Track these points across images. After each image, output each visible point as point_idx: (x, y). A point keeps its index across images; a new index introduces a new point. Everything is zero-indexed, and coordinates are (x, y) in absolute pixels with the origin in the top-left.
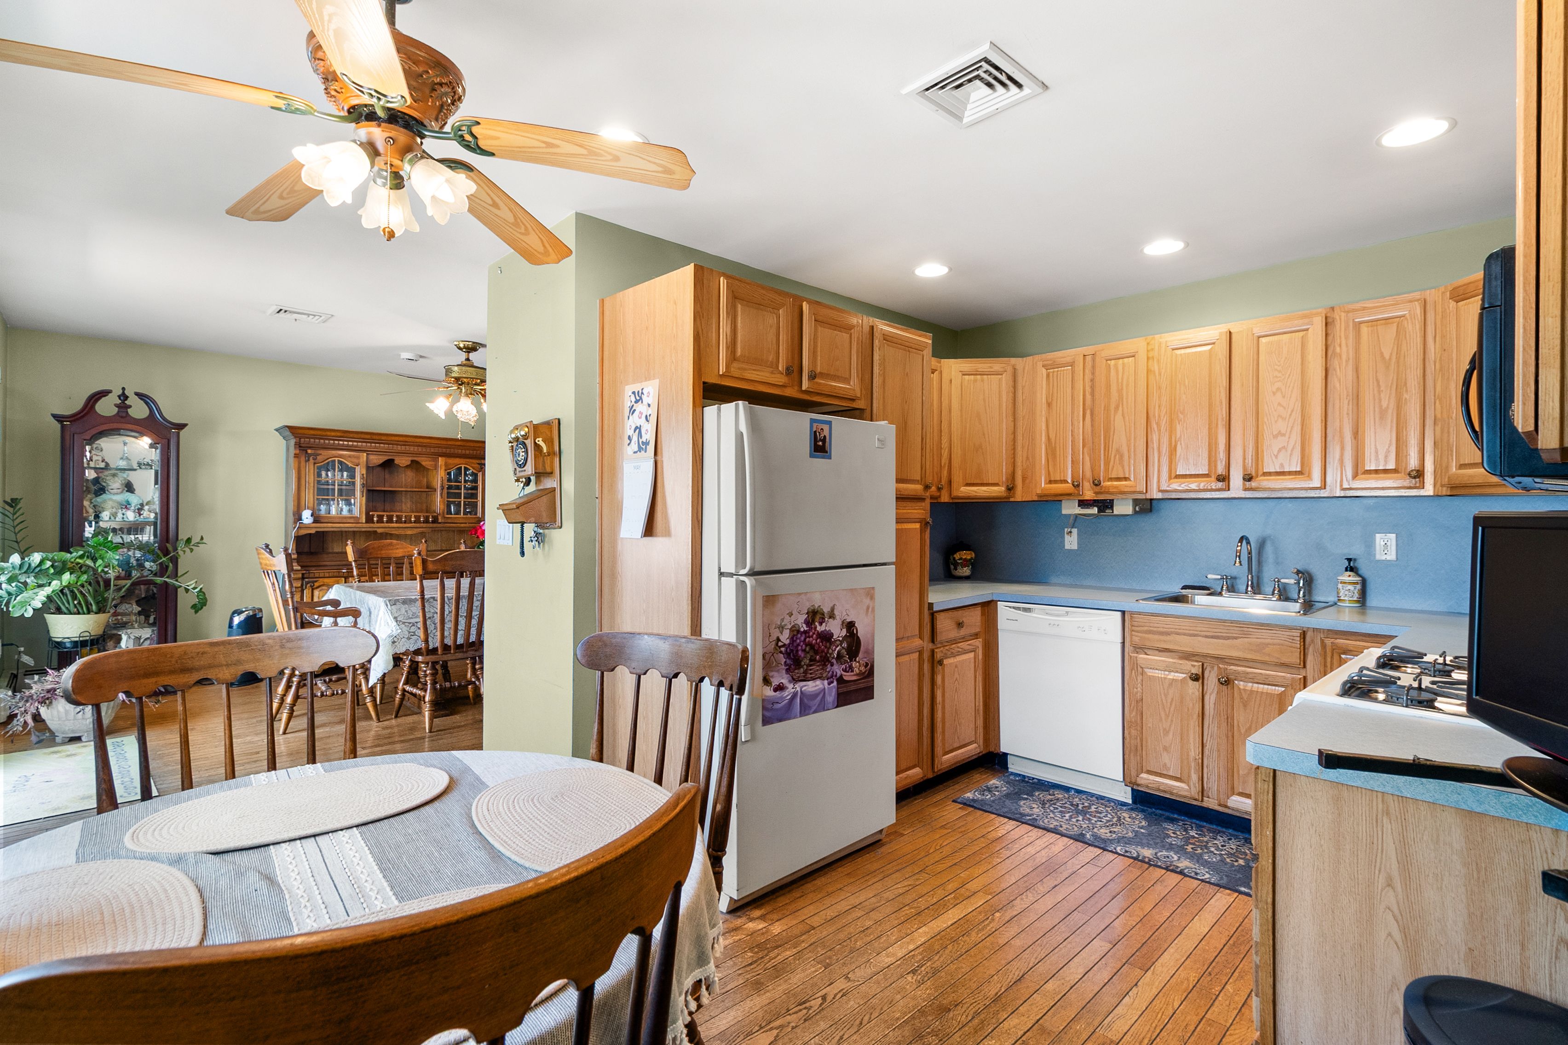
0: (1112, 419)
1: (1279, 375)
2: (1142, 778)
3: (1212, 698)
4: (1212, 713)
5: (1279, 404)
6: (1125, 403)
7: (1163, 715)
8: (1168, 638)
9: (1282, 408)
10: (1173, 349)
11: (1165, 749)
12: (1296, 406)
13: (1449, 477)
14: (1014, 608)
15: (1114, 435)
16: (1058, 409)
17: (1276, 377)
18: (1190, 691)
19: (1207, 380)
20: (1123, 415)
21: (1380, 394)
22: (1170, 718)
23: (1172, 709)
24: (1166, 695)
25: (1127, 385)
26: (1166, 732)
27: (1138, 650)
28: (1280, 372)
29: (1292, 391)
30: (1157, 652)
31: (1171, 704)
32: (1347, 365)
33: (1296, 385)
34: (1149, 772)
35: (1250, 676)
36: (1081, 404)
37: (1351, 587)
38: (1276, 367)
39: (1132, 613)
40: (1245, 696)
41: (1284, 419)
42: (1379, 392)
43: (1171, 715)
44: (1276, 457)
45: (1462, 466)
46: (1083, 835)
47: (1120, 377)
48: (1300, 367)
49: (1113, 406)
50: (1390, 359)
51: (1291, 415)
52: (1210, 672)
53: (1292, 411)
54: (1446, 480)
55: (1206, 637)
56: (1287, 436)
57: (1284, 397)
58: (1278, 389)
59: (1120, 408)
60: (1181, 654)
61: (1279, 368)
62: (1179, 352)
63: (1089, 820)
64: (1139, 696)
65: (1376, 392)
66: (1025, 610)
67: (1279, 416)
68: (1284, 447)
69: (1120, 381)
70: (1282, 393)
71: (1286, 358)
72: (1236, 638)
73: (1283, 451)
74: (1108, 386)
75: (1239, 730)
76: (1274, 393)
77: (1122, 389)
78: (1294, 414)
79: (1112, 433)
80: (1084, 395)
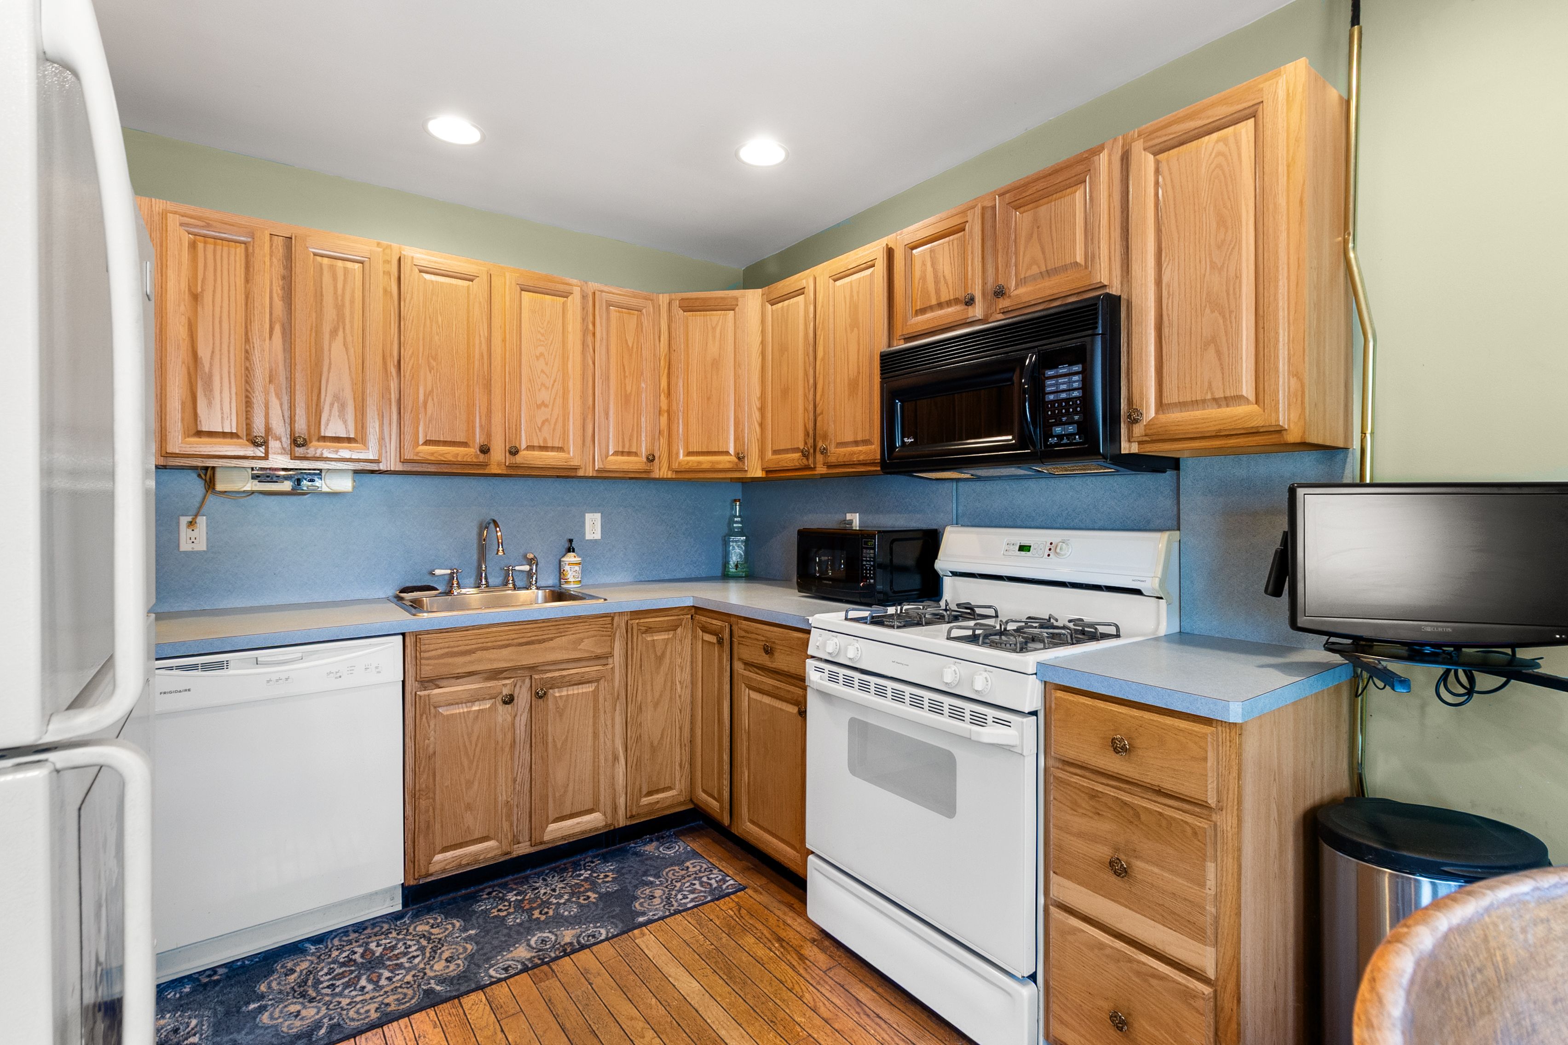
0: (326, 347)
1: (542, 339)
2: (436, 862)
3: (522, 718)
4: (523, 737)
5: (542, 371)
6: (348, 327)
7: (466, 763)
8: (474, 657)
9: (545, 376)
10: (421, 271)
11: (469, 807)
12: (558, 376)
13: (679, 463)
14: (179, 668)
15: (329, 372)
16: (218, 310)
17: (540, 340)
18: (500, 719)
19: (465, 323)
20: (345, 344)
21: (625, 379)
22: (475, 764)
23: (478, 749)
24: (470, 735)
25: (352, 302)
26: (469, 784)
27: (426, 684)
28: (543, 335)
29: (554, 360)
30: (453, 681)
31: (476, 745)
32: (601, 344)
33: (558, 354)
34: (445, 849)
35: (567, 679)
36: (268, 311)
37: (577, 568)
38: (539, 329)
39: (417, 635)
40: (561, 704)
41: (547, 388)
42: (625, 377)
43: (476, 760)
44: (540, 430)
45: (689, 454)
46: (429, 992)
47: (340, 285)
48: (561, 335)
49: (327, 329)
50: (632, 347)
51: (553, 385)
52: (521, 687)
53: (555, 381)
54: (677, 465)
55: (521, 645)
56: (550, 407)
57: (547, 364)
58: (542, 354)
59: (341, 333)
60: (485, 675)
61: (542, 331)
62: (427, 277)
63: (400, 966)
64: (431, 750)
65: (622, 377)
66: (206, 667)
67: (543, 384)
68: (547, 420)
69: (340, 292)
70: (545, 359)
71: (548, 322)
72: (552, 639)
73: (547, 423)
74: (319, 296)
75: (555, 746)
76: (538, 358)
77: (343, 305)
78: (556, 384)
79: (325, 369)
80: (271, 298)
